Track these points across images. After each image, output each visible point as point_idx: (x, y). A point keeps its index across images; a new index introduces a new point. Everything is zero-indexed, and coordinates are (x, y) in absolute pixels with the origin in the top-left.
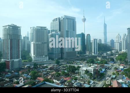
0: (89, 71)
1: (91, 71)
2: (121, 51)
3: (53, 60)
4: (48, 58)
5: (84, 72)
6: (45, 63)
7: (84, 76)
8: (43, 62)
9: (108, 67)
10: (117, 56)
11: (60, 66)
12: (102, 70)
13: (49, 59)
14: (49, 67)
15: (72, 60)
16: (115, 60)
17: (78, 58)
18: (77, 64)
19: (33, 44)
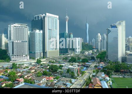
0: (71, 70)
1: (73, 70)
2: (101, 50)
3: (34, 59)
4: (28, 57)
5: (66, 72)
6: (25, 63)
7: (66, 75)
8: (23, 62)
9: (89, 65)
10: (97, 54)
11: (42, 65)
12: (83, 69)
13: (30, 58)
14: (30, 67)
15: (55, 59)
16: (95, 58)
17: (60, 58)
18: (59, 63)
19: (11, 43)
